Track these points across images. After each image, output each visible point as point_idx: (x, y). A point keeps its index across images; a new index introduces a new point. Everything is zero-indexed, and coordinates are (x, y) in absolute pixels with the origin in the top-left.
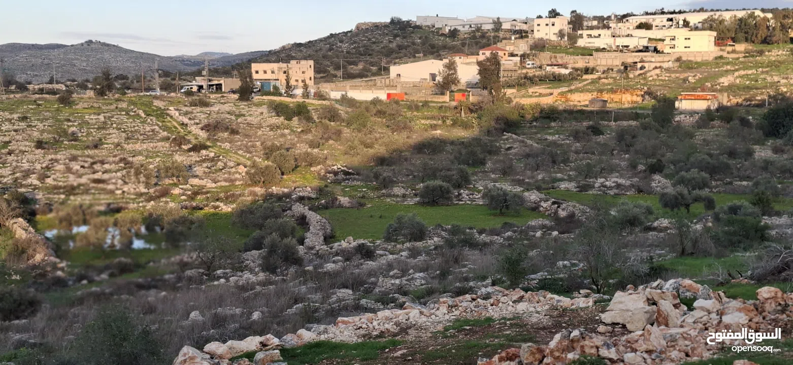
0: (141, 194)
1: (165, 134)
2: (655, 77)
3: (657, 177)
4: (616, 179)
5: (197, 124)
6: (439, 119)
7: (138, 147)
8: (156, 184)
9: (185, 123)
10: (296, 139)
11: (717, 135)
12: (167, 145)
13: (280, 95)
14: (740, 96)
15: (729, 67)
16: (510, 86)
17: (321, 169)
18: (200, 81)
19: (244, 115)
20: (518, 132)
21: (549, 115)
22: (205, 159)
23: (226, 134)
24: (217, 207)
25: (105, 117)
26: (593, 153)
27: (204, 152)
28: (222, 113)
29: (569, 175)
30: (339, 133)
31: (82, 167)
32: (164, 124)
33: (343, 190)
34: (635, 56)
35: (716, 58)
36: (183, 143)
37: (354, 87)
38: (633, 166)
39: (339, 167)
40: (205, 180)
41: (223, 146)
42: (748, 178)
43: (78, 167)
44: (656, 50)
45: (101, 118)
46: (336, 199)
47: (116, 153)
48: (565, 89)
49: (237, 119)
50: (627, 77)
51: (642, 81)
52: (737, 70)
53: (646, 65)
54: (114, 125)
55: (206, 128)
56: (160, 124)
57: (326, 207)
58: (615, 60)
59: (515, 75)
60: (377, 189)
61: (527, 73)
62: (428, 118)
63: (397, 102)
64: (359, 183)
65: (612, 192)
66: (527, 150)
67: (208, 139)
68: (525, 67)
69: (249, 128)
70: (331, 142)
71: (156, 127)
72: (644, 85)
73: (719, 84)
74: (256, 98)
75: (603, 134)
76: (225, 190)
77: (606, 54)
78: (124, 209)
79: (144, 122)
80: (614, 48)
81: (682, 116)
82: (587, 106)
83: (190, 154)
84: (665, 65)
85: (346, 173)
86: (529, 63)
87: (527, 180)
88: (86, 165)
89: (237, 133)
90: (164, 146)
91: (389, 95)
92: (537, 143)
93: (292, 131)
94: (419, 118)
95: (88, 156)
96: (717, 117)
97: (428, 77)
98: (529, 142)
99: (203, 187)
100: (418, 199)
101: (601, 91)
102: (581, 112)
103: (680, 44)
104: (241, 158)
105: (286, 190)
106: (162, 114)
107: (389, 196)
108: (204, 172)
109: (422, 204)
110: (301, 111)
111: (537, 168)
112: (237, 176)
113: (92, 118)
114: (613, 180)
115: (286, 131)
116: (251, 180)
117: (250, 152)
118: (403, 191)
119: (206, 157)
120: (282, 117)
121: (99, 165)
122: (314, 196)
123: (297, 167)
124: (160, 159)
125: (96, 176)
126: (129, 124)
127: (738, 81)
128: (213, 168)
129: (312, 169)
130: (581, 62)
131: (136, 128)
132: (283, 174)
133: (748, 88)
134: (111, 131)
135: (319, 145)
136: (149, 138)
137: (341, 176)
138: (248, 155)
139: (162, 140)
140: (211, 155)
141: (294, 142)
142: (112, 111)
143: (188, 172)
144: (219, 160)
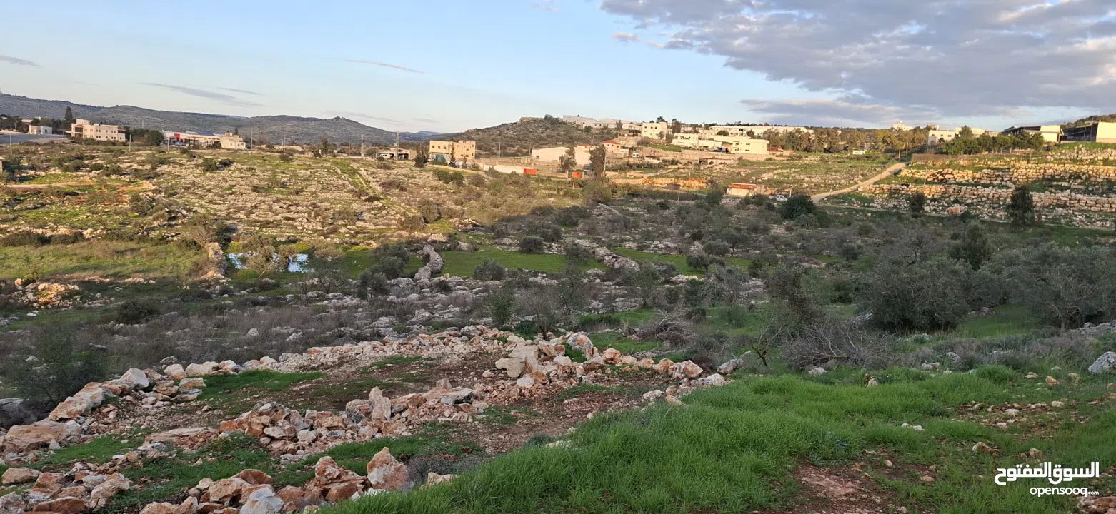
0: (316, 231)
1: (352, 187)
2: (719, 170)
3: (696, 243)
4: (667, 243)
5: (378, 182)
6: (555, 190)
7: (328, 195)
8: (332, 224)
9: (369, 180)
10: (447, 198)
11: (749, 215)
12: (350, 196)
13: (446, 165)
14: (774, 188)
15: (772, 167)
16: (614, 170)
17: (457, 221)
18: (394, 151)
19: (415, 178)
20: (609, 203)
21: (634, 194)
22: (375, 208)
23: (397, 190)
24: (370, 244)
25: (311, 172)
26: (657, 223)
27: (376, 203)
28: (399, 175)
29: (635, 238)
30: (479, 196)
31: (282, 208)
32: (353, 180)
33: (467, 238)
34: (710, 154)
35: (767, 160)
36: (362, 195)
37: (501, 163)
38: (682, 234)
39: (470, 219)
40: (368, 223)
41: (392, 199)
42: (759, 248)
43: (278, 208)
44: (727, 151)
45: (308, 173)
46: (458, 244)
47: (311, 198)
48: (654, 175)
49: (408, 181)
50: (699, 169)
51: (708, 173)
52: (776, 169)
53: (714, 161)
54: (316, 179)
55: (383, 185)
56: (350, 180)
57: (449, 250)
58: (695, 157)
59: (620, 163)
60: (493, 238)
61: (629, 161)
62: (547, 189)
63: (528, 176)
64: (481, 233)
65: (660, 252)
66: (610, 216)
67: (382, 193)
68: (632, 157)
69: (415, 187)
70: (472, 201)
71: (347, 182)
72: (708, 175)
73: (761, 178)
74: (429, 166)
75: (669, 209)
76: (380, 231)
77: (690, 151)
78: (301, 240)
79: (339, 178)
80: (698, 147)
81: (728, 200)
82: (665, 188)
83: (366, 203)
84: (728, 162)
85: (474, 225)
86: (635, 154)
87: (603, 239)
88: (285, 206)
89: (405, 190)
90: (347, 196)
91: (525, 170)
92: (620, 212)
93: (447, 191)
94: (541, 188)
95: (288, 200)
96: (753, 201)
97: (558, 159)
98: (615, 211)
99: (366, 228)
100: (518, 248)
101: (677, 178)
102: (658, 192)
103: (743, 148)
104: (402, 209)
105: (425, 235)
106: (354, 173)
107: (500, 244)
108: (370, 217)
109: (521, 252)
110: (457, 178)
111: (613, 230)
112: (393, 222)
113: (300, 172)
114: (665, 243)
115: (443, 192)
116: (402, 225)
117: (411, 205)
118: (510, 241)
119: (376, 206)
120: (442, 181)
121: (294, 207)
122: (443, 240)
123: (439, 218)
124: (341, 205)
125: (289, 215)
126: (327, 178)
127: (775, 177)
128: (377, 215)
129: (451, 220)
130: (670, 156)
131: (332, 182)
132: (427, 222)
133: (781, 182)
134: (313, 182)
135: (462, 204)
136: (339, 190)
137: (470, 227)
138: (408, 207)
139: (348, 192)
140: (380, 205)
141: (445, 200)
142: (318, 168)
143: (358, 216)
144: (385, 209)
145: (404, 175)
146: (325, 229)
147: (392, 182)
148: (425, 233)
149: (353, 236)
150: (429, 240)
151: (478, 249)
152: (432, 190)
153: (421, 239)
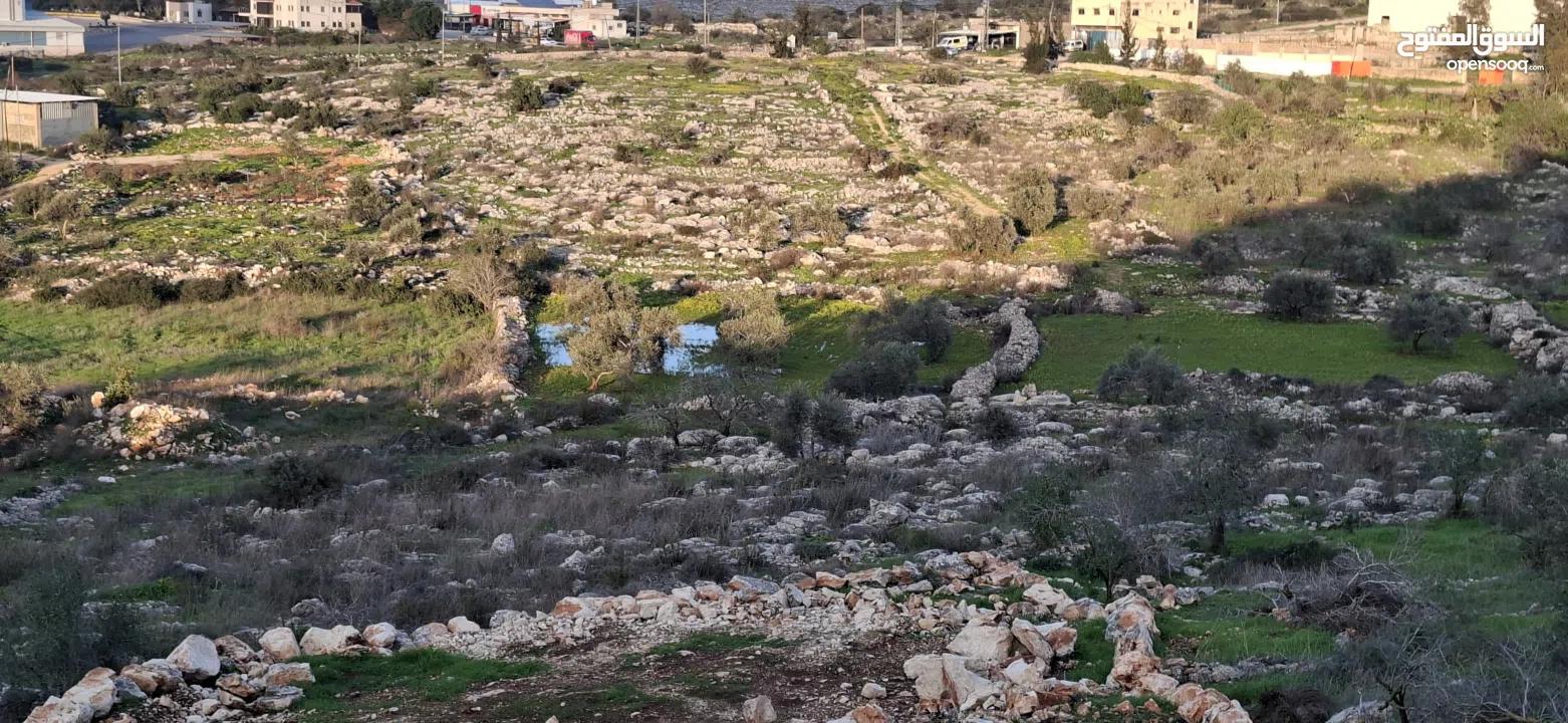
0: (747, 262)
1: (852, 139)
5: (917, 120)
6: (1414, 124)
7: (792, 164)
8: (786, 243)
9: (897, 117)
10: (1095, 158)
12: (845, 163)
17: (1107, 226)
18: (977, 27)
19: (1018, 104)
22: (899, 194)
23: (964, 143)
25: (758, 103)
27: (904, 180)
28: (976, 99)
30: (1183, 150)
31: (675, 201)
32: (858, 118)
33: (1126, 274)
36: (873, 159)
37: (1265, 47)
39: (1143, 223)
40: (876, 238)
41: (947, 167)
43: (666, 201)
45: (751, 103)
46: (1095, 294)
47: (747, 174)
49: (998, 113)
54: (767, 119)
55: (930, 129)
56: (850, 117)
60: (1199, 276)
62: (1390, 122)
63: (1342, 84)
64: (1167, 261)
67: (926, 153)
69: (1016, 132)
70: (1163, 167)
71: (841, 125)
74: (1062, 67)
78: (706, 288)
79: (824, 115)
83: (879, 182)
85: (1152, 239)
88: (683, 197)
89: (987, 142)
90: (836, 164)
91: (1335, 66)
93: (1098, 140)
94: (1373, 118)
95: (694, 180)
100: (1261, 304)
104: (968, 195)
105: (1011, 269)
106: (863, 97)
108: (883, 223)
109: (1269, 314)
110: (1131, 101)
112: (938, 233)
115: (1086, 141)
116: (958, 242)
117: (993, 184)
118: (1245, 284)
119: (903, 192)
120: (1090, 111)
121: (705, 197)
122: (1059, 283)
123: (1061, 219)
124: (815, 191)
125: (689, 222)
128: (905, 214)
129: (1092, 225)
131: (804, 126)
132: (1023, 231)
134: (759, 130)
135: (1132, 175)
136: (820, 147)
137: (1139, 243)
138: (985, 189)
139: (840, 152)
140: (915, 186)
141: (1089, 164)
142: (775, 90)
143: (851, 219)
144: (923, 198)
145: (990, 99)
146: (768, 256)
147: (954, 119)
148: (1012, 264)
149: (833, 276)
150: (1022, 284)
151: (1148, 310)
152: (1057, 136)
153: (1002, 281)
